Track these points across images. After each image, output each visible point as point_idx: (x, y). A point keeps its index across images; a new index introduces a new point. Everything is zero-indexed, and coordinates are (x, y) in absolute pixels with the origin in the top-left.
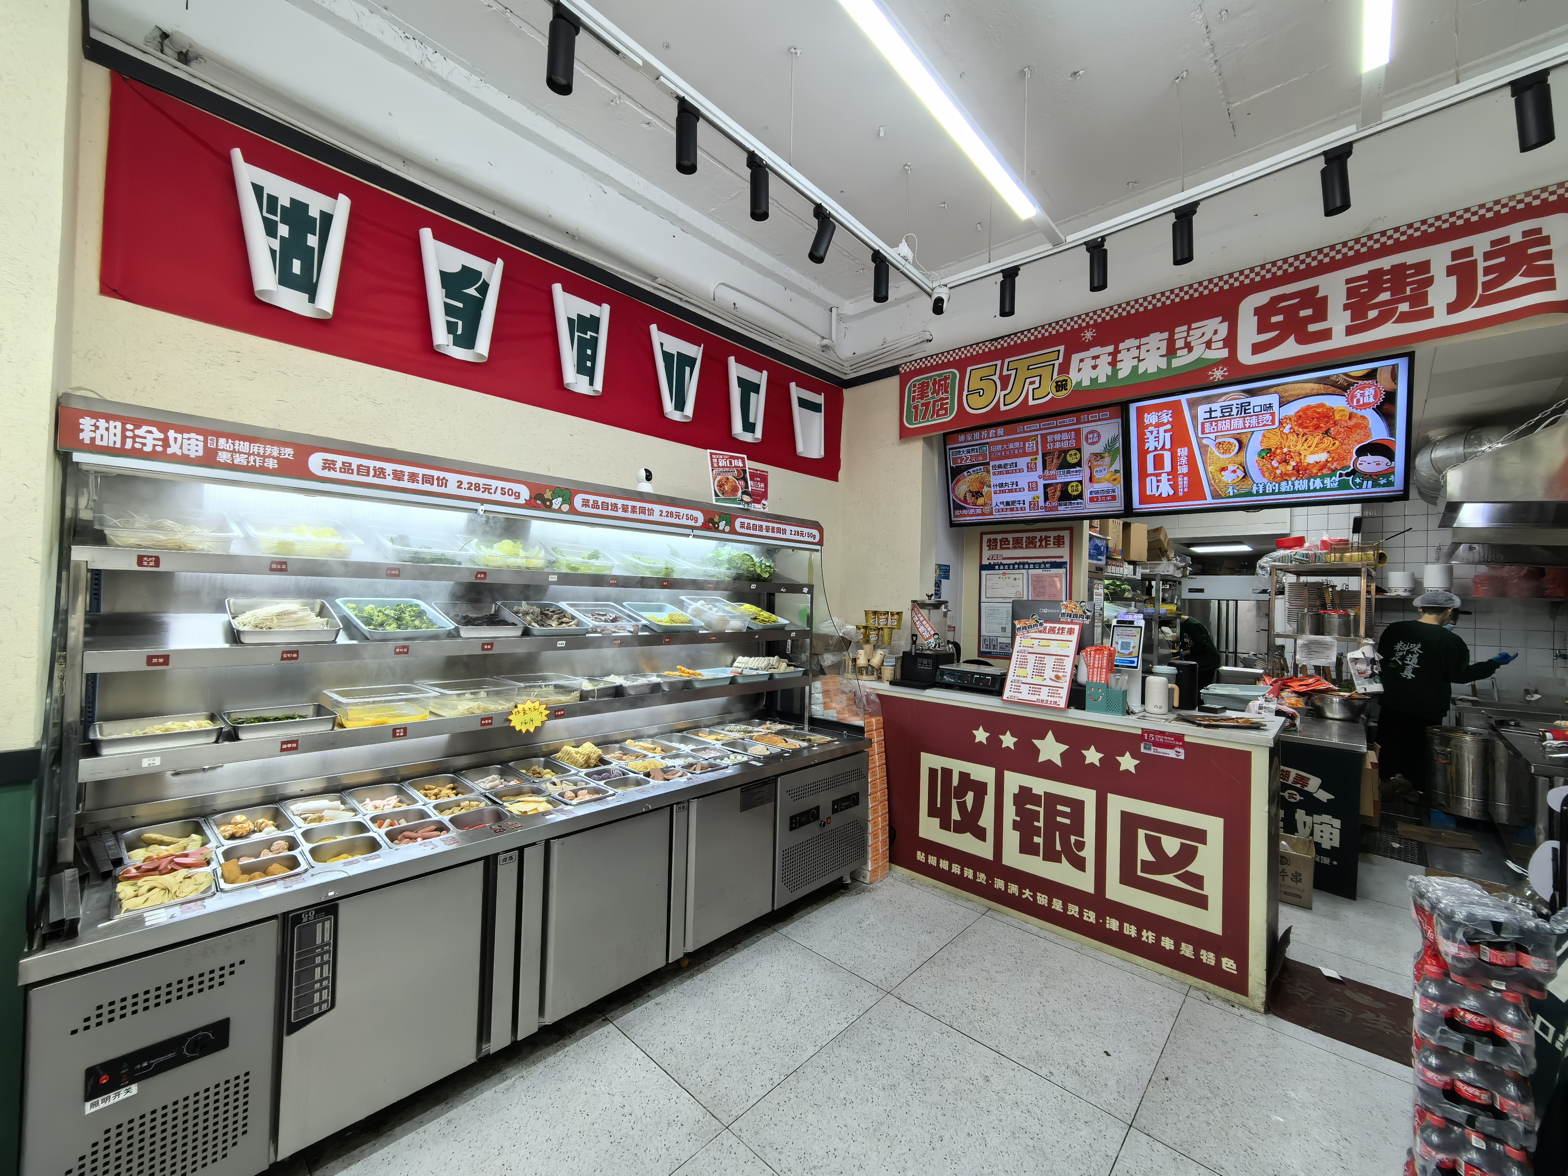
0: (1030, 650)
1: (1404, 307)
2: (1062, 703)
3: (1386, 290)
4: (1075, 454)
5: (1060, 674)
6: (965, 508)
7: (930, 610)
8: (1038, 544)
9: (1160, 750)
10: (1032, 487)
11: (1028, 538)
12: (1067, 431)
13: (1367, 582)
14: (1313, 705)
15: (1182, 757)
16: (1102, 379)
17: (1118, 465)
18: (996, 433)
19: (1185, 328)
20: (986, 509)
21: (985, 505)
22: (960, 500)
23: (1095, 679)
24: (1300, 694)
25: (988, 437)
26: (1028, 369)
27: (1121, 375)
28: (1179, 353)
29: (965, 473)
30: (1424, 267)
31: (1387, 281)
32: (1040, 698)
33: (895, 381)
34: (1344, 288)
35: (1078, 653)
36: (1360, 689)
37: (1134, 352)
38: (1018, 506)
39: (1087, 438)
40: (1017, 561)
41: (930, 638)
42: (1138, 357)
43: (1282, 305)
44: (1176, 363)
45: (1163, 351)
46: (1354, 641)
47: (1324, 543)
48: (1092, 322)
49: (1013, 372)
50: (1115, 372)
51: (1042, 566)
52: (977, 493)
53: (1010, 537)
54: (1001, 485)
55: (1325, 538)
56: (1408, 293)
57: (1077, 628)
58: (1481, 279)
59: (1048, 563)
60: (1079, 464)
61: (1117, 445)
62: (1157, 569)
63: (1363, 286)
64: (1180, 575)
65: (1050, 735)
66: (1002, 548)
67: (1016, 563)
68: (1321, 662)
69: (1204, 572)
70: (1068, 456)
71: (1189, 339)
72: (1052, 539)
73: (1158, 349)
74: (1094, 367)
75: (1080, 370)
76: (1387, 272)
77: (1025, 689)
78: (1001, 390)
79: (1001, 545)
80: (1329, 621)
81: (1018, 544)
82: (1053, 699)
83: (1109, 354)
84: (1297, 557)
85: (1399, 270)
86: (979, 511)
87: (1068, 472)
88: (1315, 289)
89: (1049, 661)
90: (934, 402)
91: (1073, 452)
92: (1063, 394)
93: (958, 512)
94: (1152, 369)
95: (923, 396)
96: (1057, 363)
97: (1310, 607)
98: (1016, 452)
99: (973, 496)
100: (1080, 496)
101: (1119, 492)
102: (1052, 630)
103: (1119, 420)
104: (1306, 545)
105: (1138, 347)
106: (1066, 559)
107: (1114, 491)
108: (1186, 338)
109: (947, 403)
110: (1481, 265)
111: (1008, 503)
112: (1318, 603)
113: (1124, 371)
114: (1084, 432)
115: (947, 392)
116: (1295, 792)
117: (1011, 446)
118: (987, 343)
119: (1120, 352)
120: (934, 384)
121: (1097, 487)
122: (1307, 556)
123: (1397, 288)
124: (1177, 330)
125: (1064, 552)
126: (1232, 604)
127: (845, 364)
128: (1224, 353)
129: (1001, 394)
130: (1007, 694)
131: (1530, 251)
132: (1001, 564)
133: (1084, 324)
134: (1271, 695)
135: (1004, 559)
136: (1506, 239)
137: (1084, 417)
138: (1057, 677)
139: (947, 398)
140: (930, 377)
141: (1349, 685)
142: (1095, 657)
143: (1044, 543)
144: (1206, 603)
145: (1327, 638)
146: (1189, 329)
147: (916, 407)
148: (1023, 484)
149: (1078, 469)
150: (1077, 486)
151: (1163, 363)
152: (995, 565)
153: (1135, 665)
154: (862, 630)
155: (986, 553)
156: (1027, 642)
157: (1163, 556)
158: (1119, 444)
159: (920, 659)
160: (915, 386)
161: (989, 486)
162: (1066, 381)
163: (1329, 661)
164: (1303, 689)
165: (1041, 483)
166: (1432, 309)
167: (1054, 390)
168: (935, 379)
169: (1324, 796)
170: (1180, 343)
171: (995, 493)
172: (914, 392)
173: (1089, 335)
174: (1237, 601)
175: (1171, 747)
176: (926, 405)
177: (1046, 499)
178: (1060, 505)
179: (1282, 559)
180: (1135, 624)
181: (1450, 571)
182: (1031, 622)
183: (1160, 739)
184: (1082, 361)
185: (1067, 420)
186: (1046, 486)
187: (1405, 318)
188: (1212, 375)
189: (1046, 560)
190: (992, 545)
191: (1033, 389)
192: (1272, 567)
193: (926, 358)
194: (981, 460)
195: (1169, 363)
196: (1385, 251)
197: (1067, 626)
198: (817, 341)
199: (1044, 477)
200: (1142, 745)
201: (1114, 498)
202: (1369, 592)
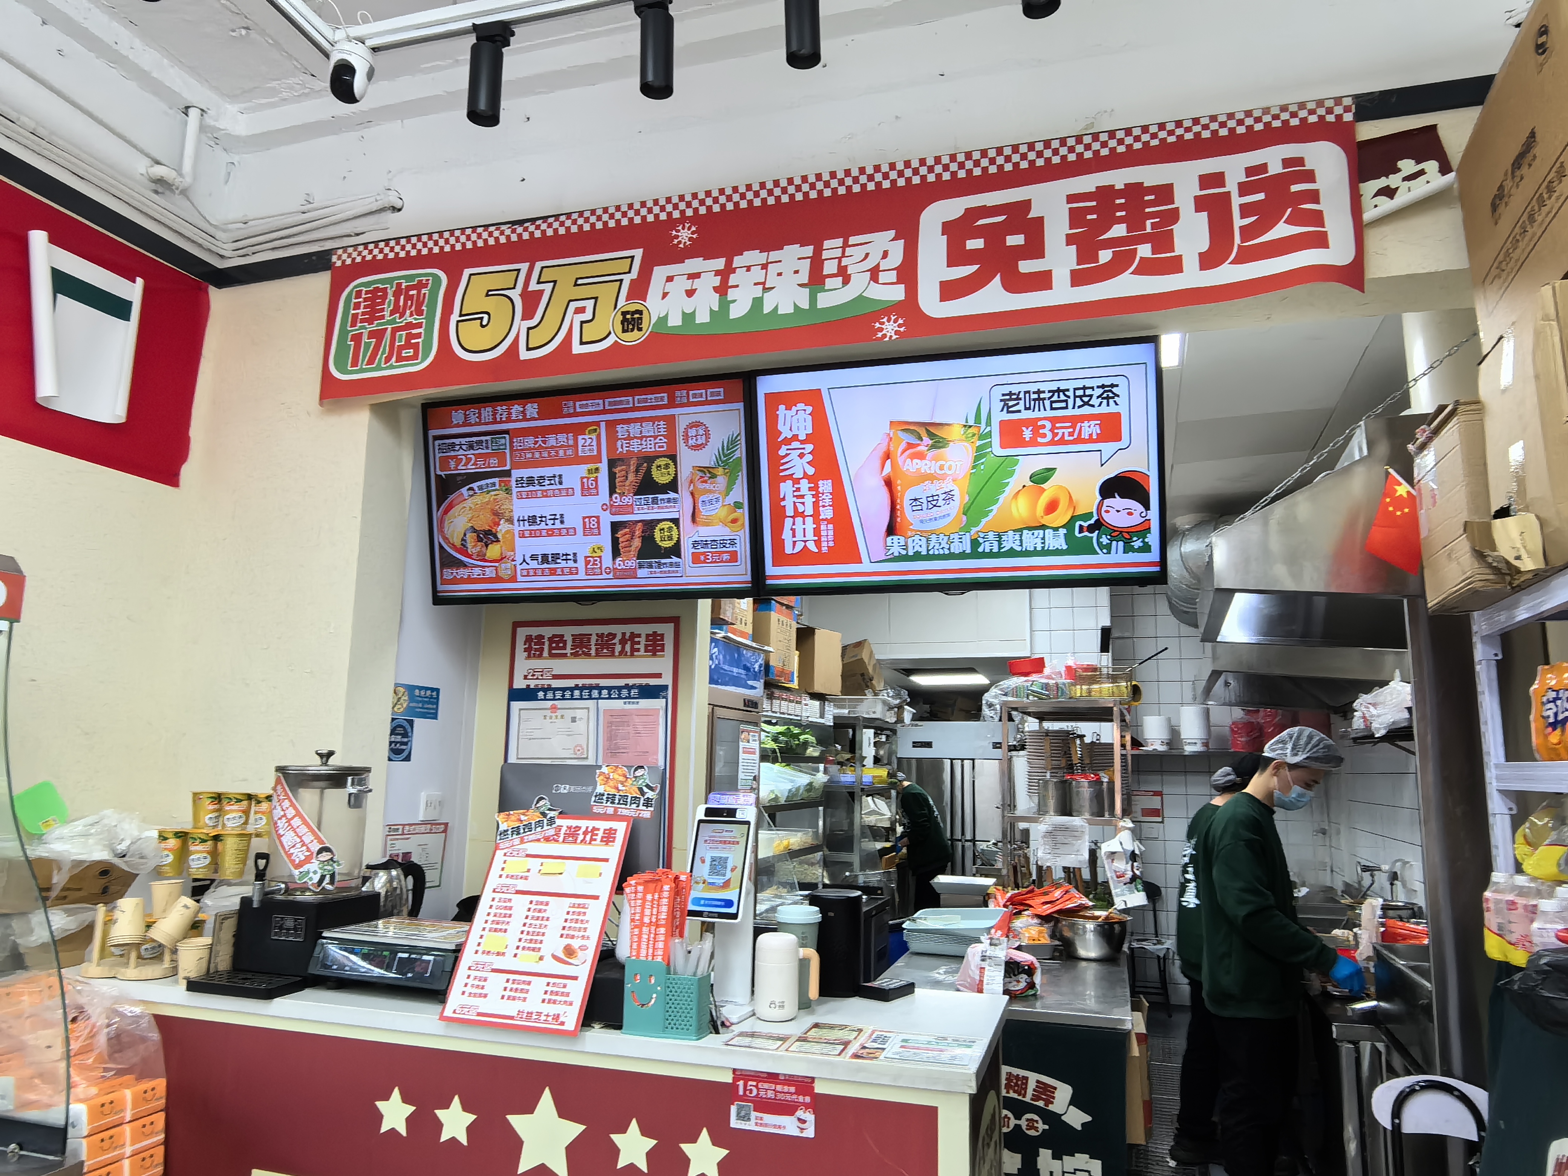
0: (522, 885)
1: (1144, 251)
2: (571, 1016)
3: (1120, 220)
4: (667, 466)
5: (576, 943)
6: (464, 565)
7: (323, 789)
8: (618, 648)
9: (769, 1118)
10: (590, 527)
11: (600, 636)
12: (652, 419)
13: (1121, 731)
14: (1062, 938)
15: (810, 1133)
16: (703, 317)
17: (740, 492)
18: (524, 413)
19: (839, 242)
20: (505, 570)
21: (501, 559)
22: (454, 547)
23: (643, 952)
24: (1045, 919)
25: (509, 420)
26: (576, 285)
27: (737, 311)
28: (830, 283)
29: (464, 490)
30: (1165, 193)
31: (1121, 207)
32: (526, 1007)
33: (321, 282)
34: (1064, 209)
35: (619, 889)
36: (1119, 904)
37: (758, 274)
38: (563, 564)
39: (686, 437)
40: (580, 682)
41: (308, 860)
42: (764, 283)
43: (981, 222)
44: (825, 300)
45: (804, 278)
46: (1109, 823)
47: (1068, 668)
48: (689, 213)
49: (548, 287)
50: (725, 305)
51: (625, 692)
52: (488, 533)
53: (568, 632)
54: (532, 520)
55: (1071, 663)
56: (1149, 229)
57: (621, 828)
58: (1238, 222)
59: (633, 686)
60: (673, 486)
61: (737, 454)
62: (859, 709)
63: (1090, 210)
64: (894, 720)
65: (547, 1099)
66: (552, 656)
67: (577, 687)
68: (1071, 861)
69: (934, 715)
70: (654, 467)
71: (844, 262)
72: (643, 640)
73: (796, 272)
74: (690, 293)
75: (665, 295)
76: (1120, 193)
77: (496, 984)
78: (524, 318)
79: (551, 648)
80: (1078, 792)
81: (581, 646)
82: (552, 1009)
83: (718, 273)
84: (1035, 688)
85: (1135, 190)
86: (490, 573)
87: (655, 501)
88: (1026, 205)
89: (558, 909)
90: (395, 331)
91: (662, 461)
92: (634, 338)
93: (448, 573)
94: (786, 309)
95: (373, 315)
96: (627, 279)
97: (1054, 769)
98: (561, 453)
99: (480, 540)
100: (676, 550)
101: (743, 547)
102: (572, 835)
103: (741, 406)
104: (1047, 671)
105: (765, 267)
106: (667, 680)
107: (733, 542)
108: (840, 259)
109: (418, 336)
110: (1237, 201)
111: (545, 558)
112: (1063, 763)
113: (738, 309)
114: (682, 424)
115: (420, 312)
116: (1036, 1117)
117: (552, 441)
118: (503, 227)
119: (734, 271)
120: (397, 295)
121: (705, 532)
122: (1046, 686)
123: (1135, 221)
124: (827, 244)
125: (662, 665)
126: (967, 764)
127: (219, 235)
128: (898, 293)
129: (521, 326)
130: (456, 999)
131: (1294, 188)
132: (549, 688)
133: (676, 215)
134: (999, 933)
135: (556, 677)
136: (1263, 168)
137: (680, 394)
138: (569, 951)
139: (419, 325)
140: (390, 281)
141: (1105, 898)
142: (644, 899)
143: (628, 648)
144: (937, 763)
145: (1076, 821)
146: (846, 245)
147: (357, 338)
148: (573, 520)
149: (672, 495)
150: (670, 529)
151: (803, 299)
152: (537, 690)
153: (733, 910)
154: (173, 843)
155: (523, 665)
156: (517, 865)
157: (868, 687)
158: (741, 452)
159: (277, 917)
160: (359, 294)
161: (510, 521)
162: (640, 312)
163: (1080, 858)
164: (1047, 910)
165: (607, 519)
166: (1179, 258)
167: (619, 328)
168: (399, 285)
169: (1076, 1118)
170: (830, 267)
171: (522, 536)
172: (357, 306)
173: (684, 235)
174: (973, 760)
175: (787, 1109)
176: (378, 335)
177: (616, 553)
178: (641, 567)
179: (1016, 692)
180: (739, 816)
181: (1207, 713)
182: (532, 816)
183: (768, 1091)
184: (670, 279)
185: (652, 398)
186: (616, 527)
187: (1147, 268)
188: (881, 330)
189: (631, 682)
190: (534, 648)
191: (582, 323)
192: (1004, 704)
193: (387, 241)
194: (494, 465)
195: (813, 300)
196: (1114, 161)
197: (603, 825)
198: (141, 167)
199: (614, 509)
200: (733, 1109)
201: (734, 557)
202: (1123, 746)
